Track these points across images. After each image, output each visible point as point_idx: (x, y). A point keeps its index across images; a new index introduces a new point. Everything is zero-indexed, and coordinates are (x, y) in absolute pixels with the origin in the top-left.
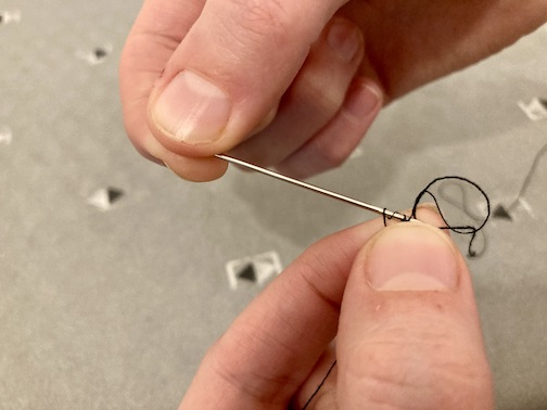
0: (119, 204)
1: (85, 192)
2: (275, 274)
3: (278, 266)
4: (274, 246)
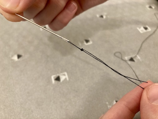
0: (21, 59)
1: (10, 56)
2: (66, 79)
3: (67, 76)
4: (66, 71)
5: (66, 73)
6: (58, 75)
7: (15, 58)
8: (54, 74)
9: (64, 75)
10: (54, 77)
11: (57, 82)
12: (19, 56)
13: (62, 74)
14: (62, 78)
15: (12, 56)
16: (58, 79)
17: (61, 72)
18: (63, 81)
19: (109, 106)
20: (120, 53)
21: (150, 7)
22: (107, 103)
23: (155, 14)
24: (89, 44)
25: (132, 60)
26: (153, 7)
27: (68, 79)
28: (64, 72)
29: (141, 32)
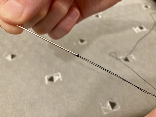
0: (14, 59)
1: (4, 56)
2: (59, 79)
3: (60, 77)
4: (60, 71)
5: (59, 74)
6: (51, 75)
7: (9, 58)
8: (48, 75)
9: (58, 75)
10: (48, 78)
11: (50, 82)
12: (13, 56)
13: (55, 74)
14: (56, 79)
15: (6, 56)
16: (51, 79)
17: (55, 72)
18: (57, 82)
19: (102, 107)
20: (115, 53)
21: (146, 7)
22: (101, 104)
23: (151, 14)
24: (83, 43)
25: (126, 60)
26: (149, 7)
27: (61, 79)
28: (58, 72)
29: (137, 32)
